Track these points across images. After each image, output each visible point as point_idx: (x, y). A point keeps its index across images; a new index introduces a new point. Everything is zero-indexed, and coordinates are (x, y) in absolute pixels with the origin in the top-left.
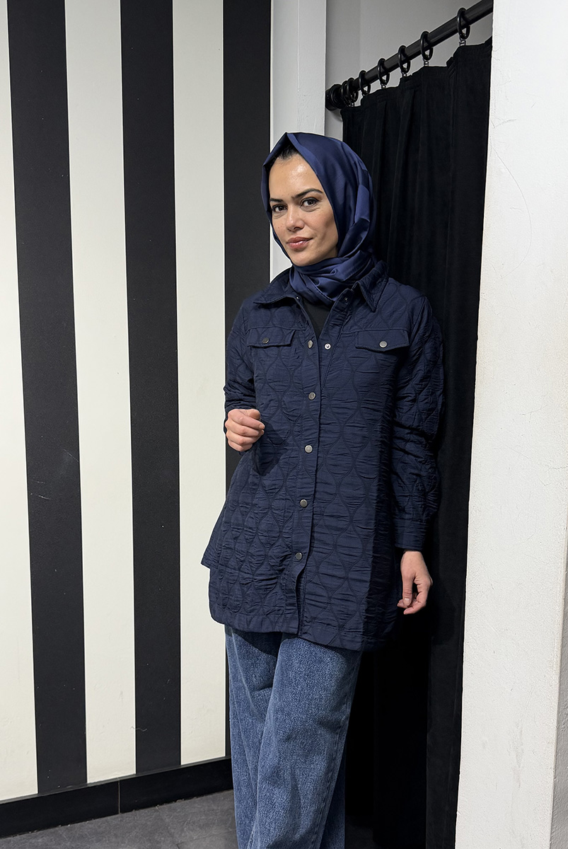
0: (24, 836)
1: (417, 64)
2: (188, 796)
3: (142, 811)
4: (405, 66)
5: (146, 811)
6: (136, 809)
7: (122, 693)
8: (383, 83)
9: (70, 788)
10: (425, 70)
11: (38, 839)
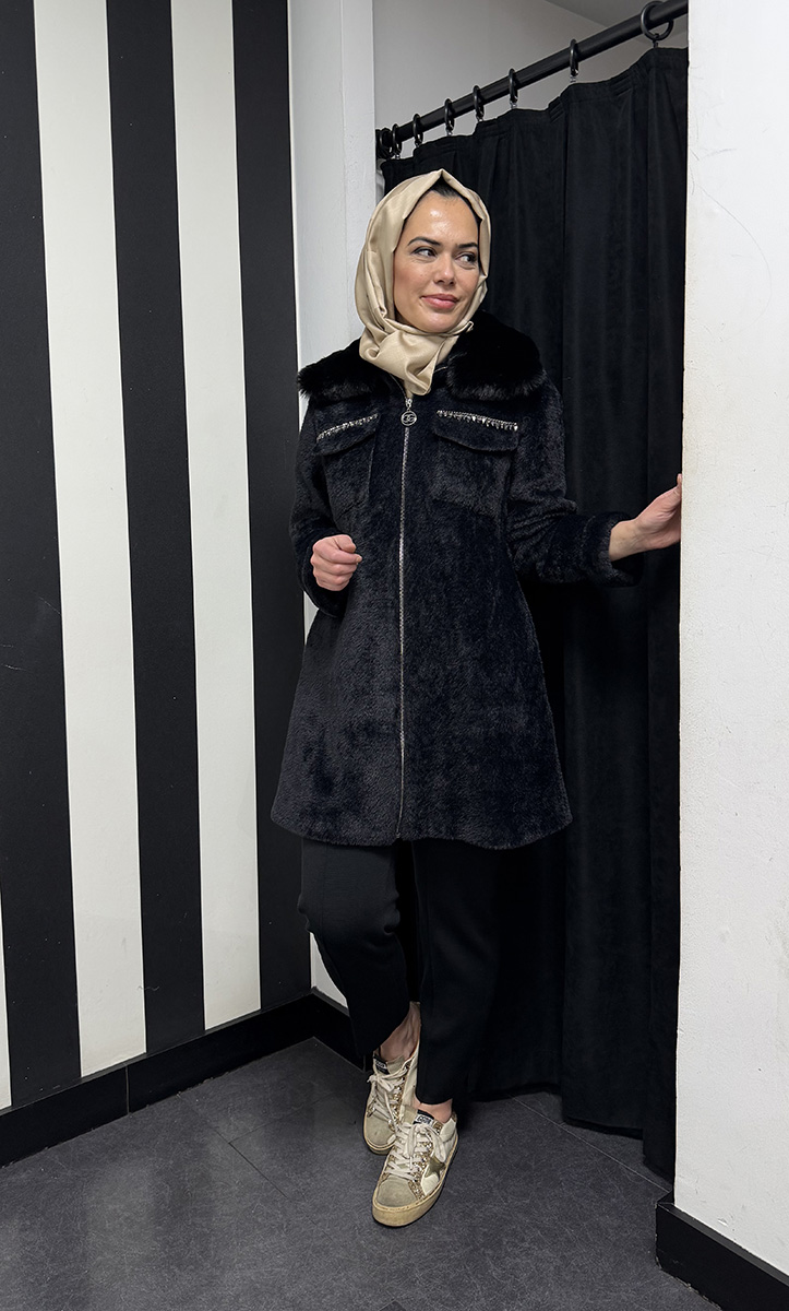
1: (497, 109)
2: (216, 1073)
5: (162, 1105)
6: (149, 1104)
7: (124, 940)
8: (449, 129)
9: (57, 1089)
10: (514, 114)
11: (22, 1173)
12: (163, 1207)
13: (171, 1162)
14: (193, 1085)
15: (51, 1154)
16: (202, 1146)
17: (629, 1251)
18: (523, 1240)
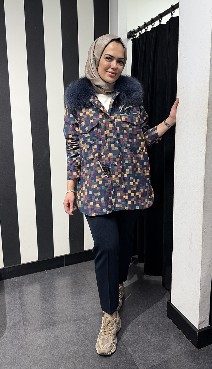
0: (34, 274)
1: (157, 23)
2: (86, 260)
3: (72, 265)
4: (153, 24)
5: (73, 265)
6: (70, 265)
8: (146, 30)
9: (49, 258)
10: (160, 26)
11: (39, 275)
12: (64, 286)
13: (70, 277)
14: (80, 262)
15: (46, 272)
16: (77, 275)
17: (161, 311)
18: (138, 305)
